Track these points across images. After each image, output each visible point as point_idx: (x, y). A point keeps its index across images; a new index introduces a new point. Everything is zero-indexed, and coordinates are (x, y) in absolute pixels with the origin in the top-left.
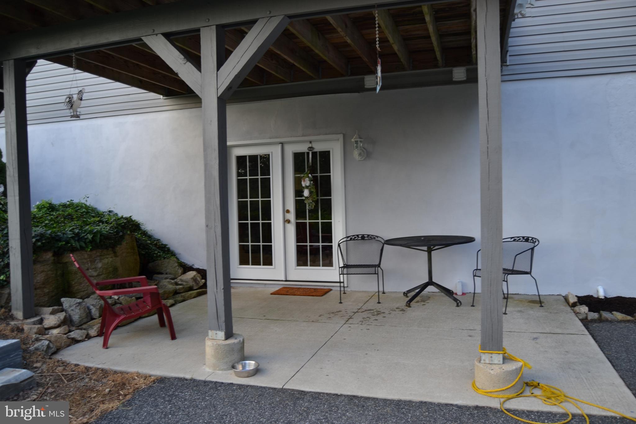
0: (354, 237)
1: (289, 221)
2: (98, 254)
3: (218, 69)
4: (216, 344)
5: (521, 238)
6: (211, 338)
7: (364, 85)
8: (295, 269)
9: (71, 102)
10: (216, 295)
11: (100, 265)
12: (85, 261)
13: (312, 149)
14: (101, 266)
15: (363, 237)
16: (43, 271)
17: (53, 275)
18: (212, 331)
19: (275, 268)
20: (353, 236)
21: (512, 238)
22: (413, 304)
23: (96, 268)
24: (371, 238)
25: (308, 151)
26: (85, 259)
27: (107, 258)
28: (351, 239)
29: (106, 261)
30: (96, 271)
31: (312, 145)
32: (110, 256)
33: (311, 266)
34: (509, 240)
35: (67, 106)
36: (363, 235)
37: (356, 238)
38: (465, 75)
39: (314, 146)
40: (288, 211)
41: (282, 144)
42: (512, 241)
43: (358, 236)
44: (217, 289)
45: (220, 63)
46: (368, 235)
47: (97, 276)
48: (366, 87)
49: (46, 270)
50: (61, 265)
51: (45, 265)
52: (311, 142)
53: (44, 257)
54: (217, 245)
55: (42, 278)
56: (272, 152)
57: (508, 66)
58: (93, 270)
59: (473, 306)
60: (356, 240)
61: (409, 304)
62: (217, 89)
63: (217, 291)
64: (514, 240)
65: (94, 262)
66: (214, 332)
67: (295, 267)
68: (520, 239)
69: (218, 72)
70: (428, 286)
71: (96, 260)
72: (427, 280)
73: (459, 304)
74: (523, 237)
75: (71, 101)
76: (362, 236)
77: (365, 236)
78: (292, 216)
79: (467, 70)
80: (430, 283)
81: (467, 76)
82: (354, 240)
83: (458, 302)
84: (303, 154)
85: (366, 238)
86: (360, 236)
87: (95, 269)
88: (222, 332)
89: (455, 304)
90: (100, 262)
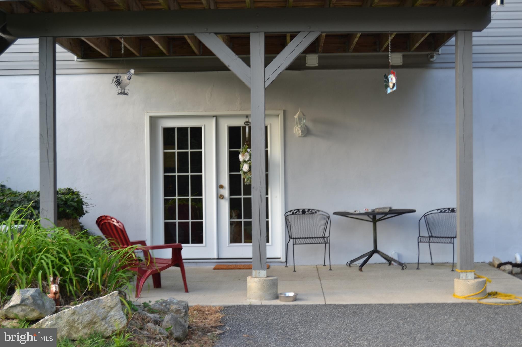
0: (295, 212)
1: (222, 197)
3: (265, 66)
4: (263, 280)
5: (447, 209)
6: (255, 276)
7: (305, 63)
8: (228, 246)
9: (119, 81)
10: (260, 242)
13: (249, 124)
15: (304, 212)
18: (256, 271)
19: (206, 246)
20: (295, 210)
21: (438, 210)
22: (364, 268)
24: (312, 212)
25: (244, 125)
28: (293, 213)
31: (248, 120)
33: (245, 242)
34: (436, 211)
35: (115, 84)
36: (304, 209)
37: (297, 213)
38: (402, 61)
39: (250, 121)
40: (221, 187)
41: (216, 117)
42: (438, 213)
43: (298, 210)
44: (261, 237)
45: (267, 62)
46: (309, 210)
48: (307, 65)
52: (247, 117)
54: (261, 202)
56: (205, 126)
57: (439, 54)
59: (418, 269)
60: (298, 214)
61: (361, 268)
62: (265, 82)
63: (261, 239)
64: (441, 212)
66: (258, 271)
67: (229, 244)
68: (446, 211)
69: (266, 68)
70: (374, 254)
72: (372, 248)
73: (405, 267)
74: (449, 209)
75: (119, 79)
76: (302, 211)
77: (305, 210)
78: (226, 192)
79: (404, 56)
80: (375, 251)
81: (404, 61)
82: (295, 214)
83: (403, 265)
84: (238, 128)
85: (306, 213)
86: (301, 211)
88: (264, 271)
89: (401, 267)
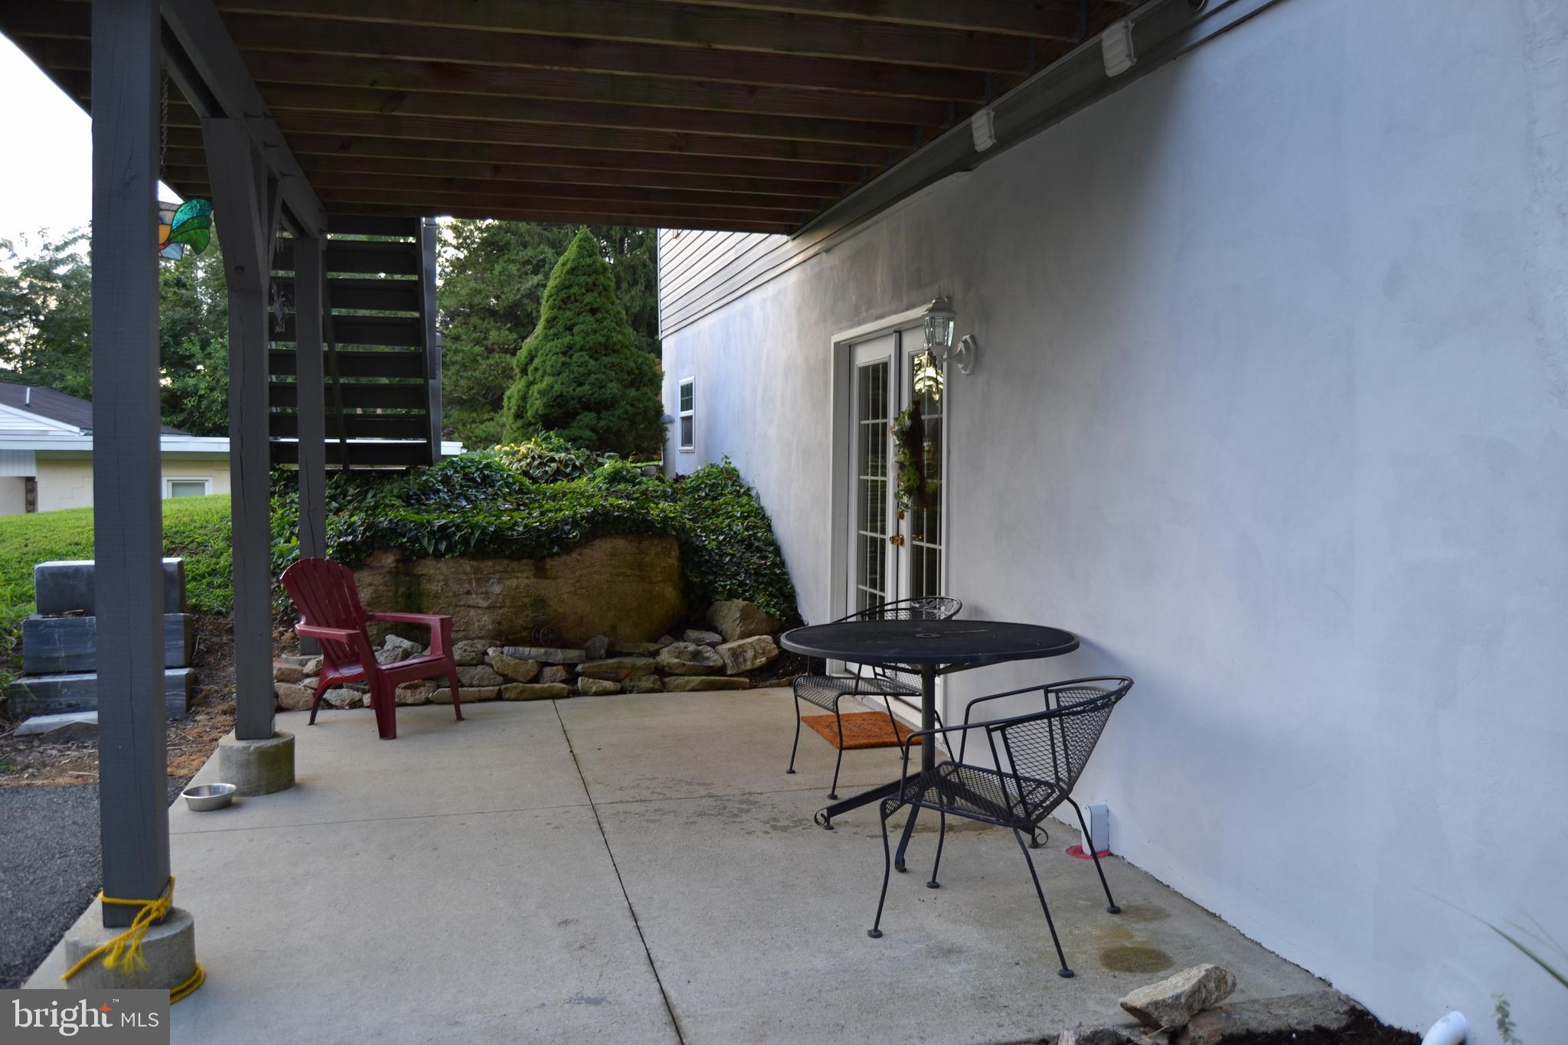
1: (901, 540)
2: (499, 568)
7: (974, 145)
11: (497, 589)
12: (465, 578)
14: (500, 590)
16: (370, 585)
17: (391, 594)
23: (487, 593)
26: (465, 574)
27: (518, 578)
29: (514, 583)
30: (487, 598)
32: (525, 576)
40: (901, 515)
41: (899, 332)
47: (486, 608)
48: (977, 148)
49: (375, 582)
50: (407, 578)
51: (375, 574)
53: (383, 561)
55: (368, 596)
58: (482, 596)
65: (488, 581)
71: (491, 578)
87: (487, 595)
90: (499, 583)
